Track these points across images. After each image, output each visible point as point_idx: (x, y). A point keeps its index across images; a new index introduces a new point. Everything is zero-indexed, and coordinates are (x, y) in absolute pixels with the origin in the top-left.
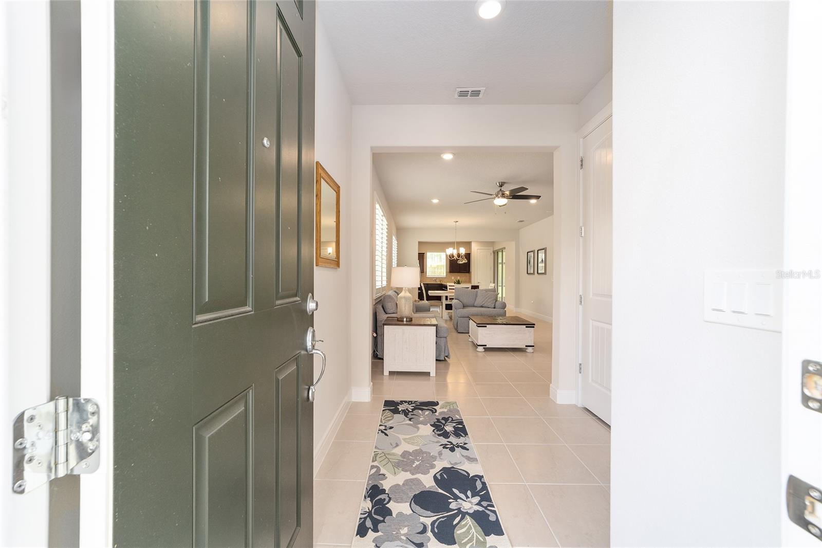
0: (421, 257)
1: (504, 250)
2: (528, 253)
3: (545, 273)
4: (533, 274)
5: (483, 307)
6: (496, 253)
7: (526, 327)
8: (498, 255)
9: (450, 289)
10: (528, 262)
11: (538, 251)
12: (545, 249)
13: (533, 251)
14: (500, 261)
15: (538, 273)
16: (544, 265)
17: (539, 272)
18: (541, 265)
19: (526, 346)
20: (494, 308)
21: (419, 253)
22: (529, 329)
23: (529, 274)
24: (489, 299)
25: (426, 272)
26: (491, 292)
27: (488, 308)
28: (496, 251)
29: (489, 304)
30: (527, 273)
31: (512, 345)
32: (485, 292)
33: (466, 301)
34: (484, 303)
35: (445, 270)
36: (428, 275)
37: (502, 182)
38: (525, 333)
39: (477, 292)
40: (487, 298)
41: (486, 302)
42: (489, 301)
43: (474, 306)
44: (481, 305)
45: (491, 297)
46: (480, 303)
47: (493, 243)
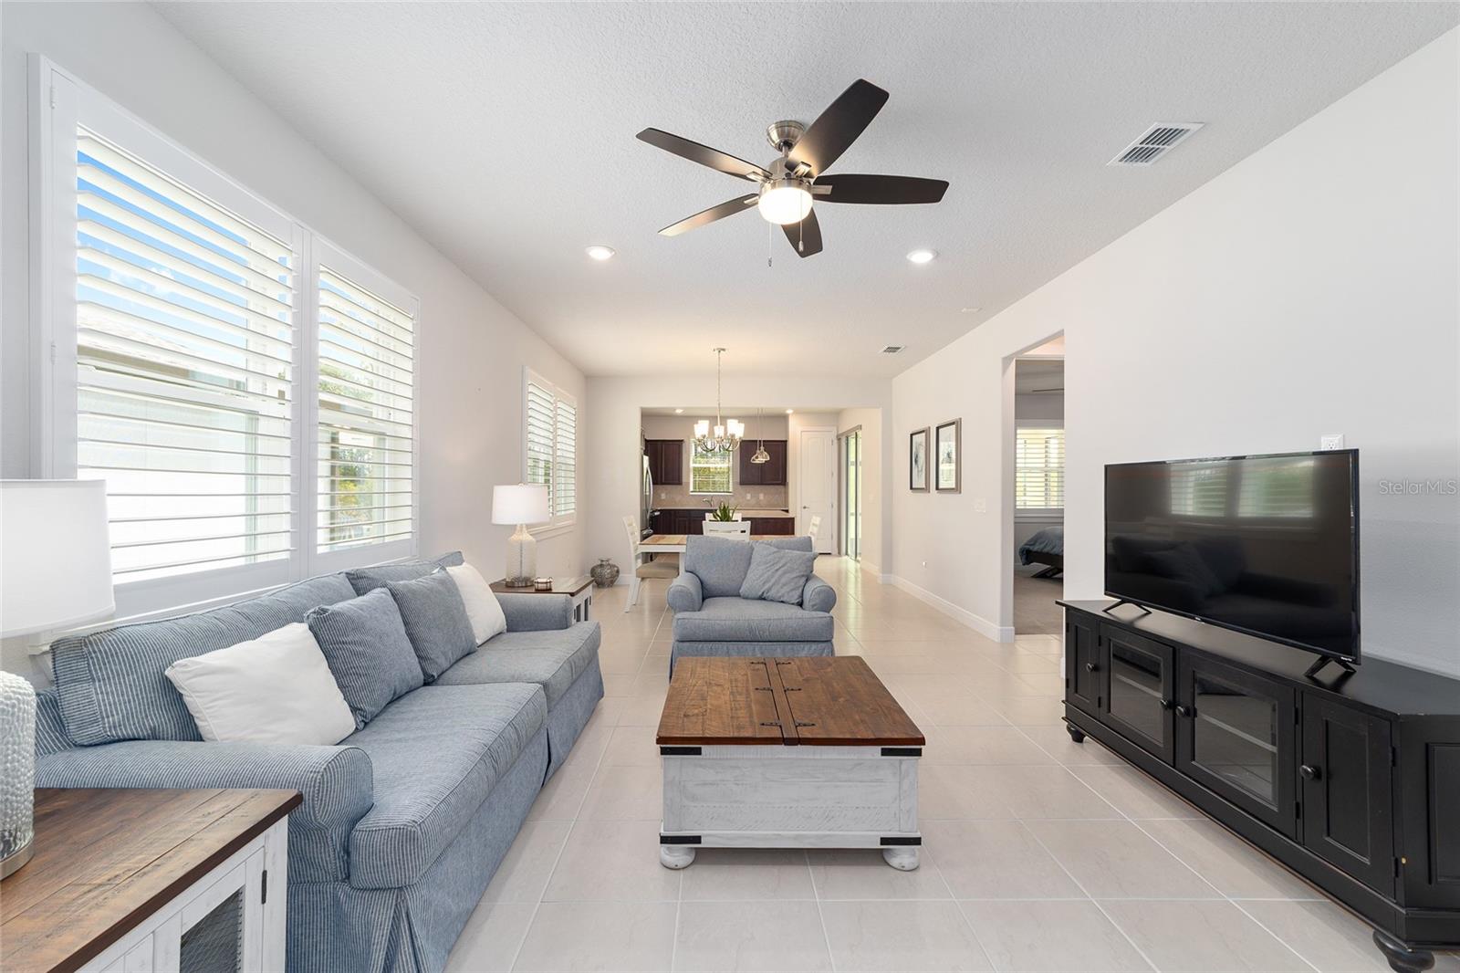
0: (676, 449)
1: (860, 433)
2: (912, 435)
3: (957, 489)
4: (926, 489)
5: (764, 599)
6: (842, 439)
7: (885, 752)
8: (847, 444)
10: (913, 460)
11: (938, 428)
12: (956, 423)
13: (925, 431)
14: (852, 458)
15: (937, 488)
16: (953, 466)
17: (940, 487)
18: (947, 469)
19: (884, 841)
20: (801, 605)
22: (901, 761)
23: (915, 489)
24: (785, 573)
25: (688, 483)
26: (794, 549)
27: (782, 602)
28: (842, 434)
29: (783, 591)
30: (911, 488)
31: (818, 837)
32: (776, 550)
33: (719, 578)
34: (767, 587)
35: (731, 479)
36: (691, 489)
37: (788, 124)
38: (877, 781)
39: (753, 549)
40: (780, 572)
41: (774, 584)
42: (783, 580)
43: (739, 596)
44: (760, 593)
45: (786, 568)
46: (757, 587)
47: (836, 415)
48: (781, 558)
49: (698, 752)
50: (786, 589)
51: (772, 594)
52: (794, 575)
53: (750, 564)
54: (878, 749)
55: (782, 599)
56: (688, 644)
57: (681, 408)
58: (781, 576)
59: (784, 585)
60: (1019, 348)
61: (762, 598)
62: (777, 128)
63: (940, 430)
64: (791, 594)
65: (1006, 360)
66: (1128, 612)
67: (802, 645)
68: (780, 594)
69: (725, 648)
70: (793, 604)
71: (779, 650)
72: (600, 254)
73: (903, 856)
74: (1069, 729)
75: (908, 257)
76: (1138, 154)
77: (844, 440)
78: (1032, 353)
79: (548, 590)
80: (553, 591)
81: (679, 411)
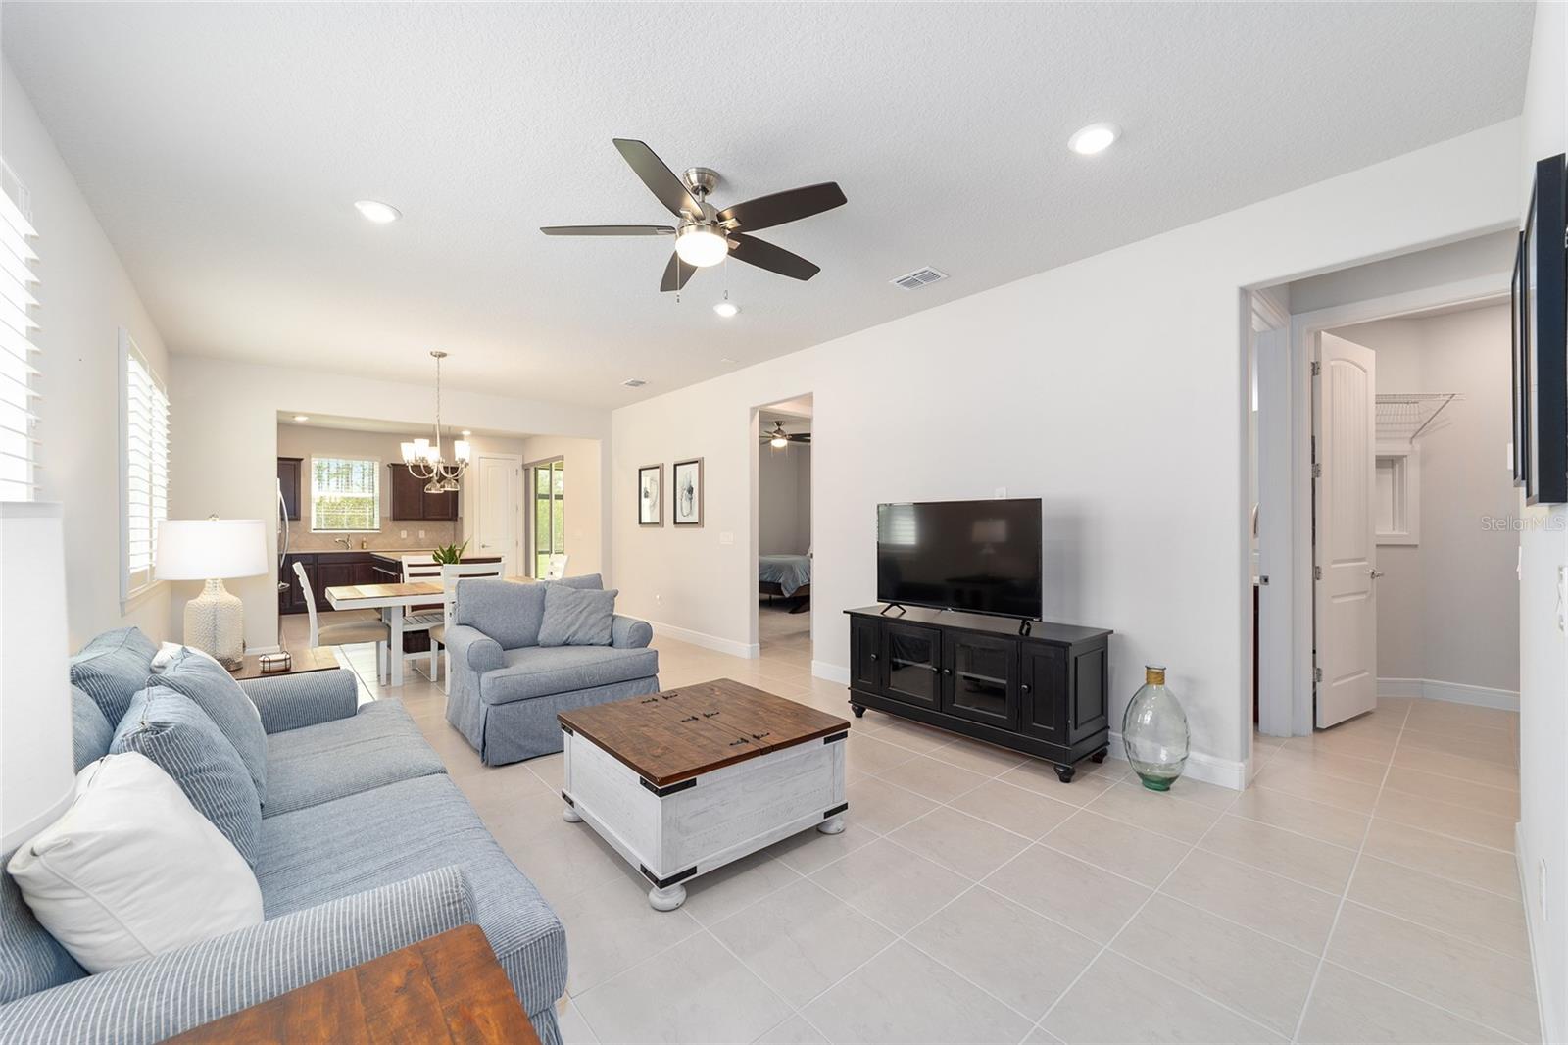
0: (290, 471)
3: (701, 524)
4: (660, 524)
5: (569, 645)
7: (827, 741)
8: (537, 477)
9: (411, 575)
10: (642, 494)
11: (675, 466)
12: (698, 462)
13: (659, 467)
15: (675, 523)
16: (694, 502)
17: (679, 521)
19: (826, 815)
20: (611, 645)
21: (279, 459)
22: (834, 745)
23: (645, 524)
24: (591, 613)
25: (310, 518)
26: (592, 588)
27: (591, 645)
28: (531, 464)
29: (592, 633)
30: (640, 523)
31: (786, 829)
32: (574, 590)
33: (507, 628)
34: (573, 629)
35: (377, 512)
36: (314, 526)
37: (711, 172)
38: (821, 766)
39: (545, 591)
40: (585, 613)
41: (580, 627)
42: (591, 621)
43: (538, 645)
44: (565, 639)
45: (590, 607)
46: (561, 632)
47: (521, 442)
48: (583, 598)
49: (693, 783)
50: (595, 630)
51: (580, 636)
52: (602, 615)
53: (543, 609)
54: (822, 739)
55: (591, 642)
56: (507, 706)
57: (305, 415)
58: (587, 618)
59: (592, 626)
60: (765, 403)
61: (566, 644)
62: (698, 173)
63: (678, 467)
64: (601, 634)
65: (753, 409)
66: (894, 612)
67: (630, 684)
68: (588, 638)
69: (551, 703)
70: (604, 645)
71: (608, 693)
72: (377, 213)
73: (837, 822)
74: (853, 709)
75: (715, 308)
76: (910, 283)
77: (532, 472)
78: (776, 407)
79: (286, 671)
80: (293, 670)
81: (300, 419)
